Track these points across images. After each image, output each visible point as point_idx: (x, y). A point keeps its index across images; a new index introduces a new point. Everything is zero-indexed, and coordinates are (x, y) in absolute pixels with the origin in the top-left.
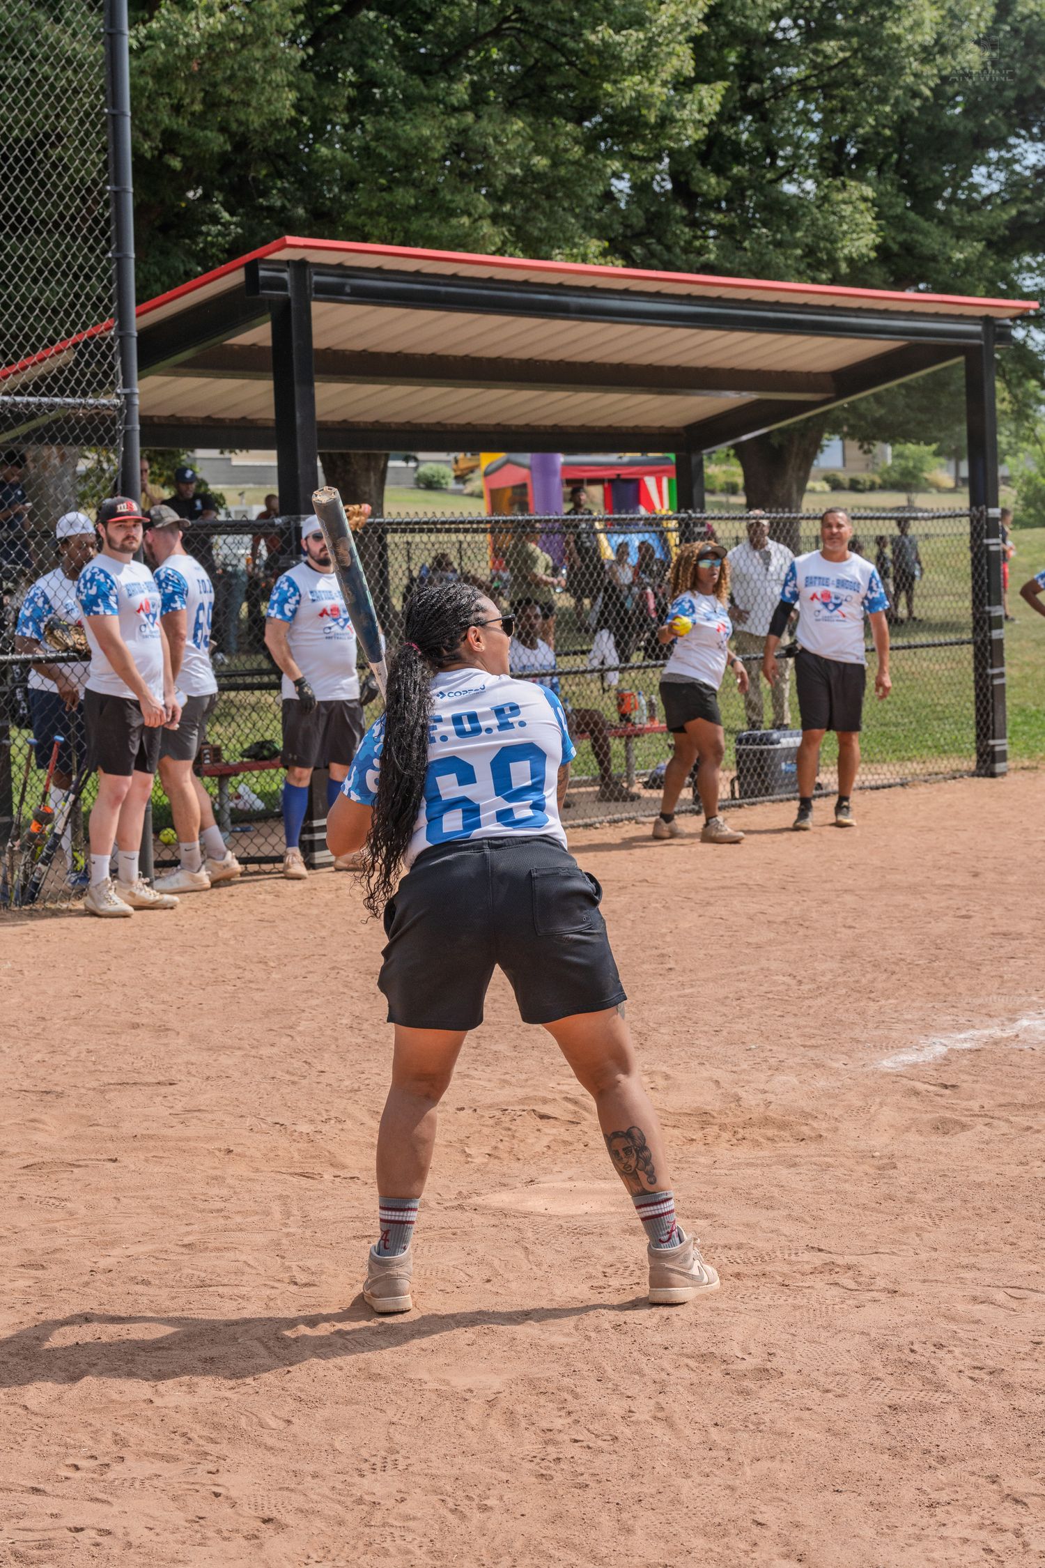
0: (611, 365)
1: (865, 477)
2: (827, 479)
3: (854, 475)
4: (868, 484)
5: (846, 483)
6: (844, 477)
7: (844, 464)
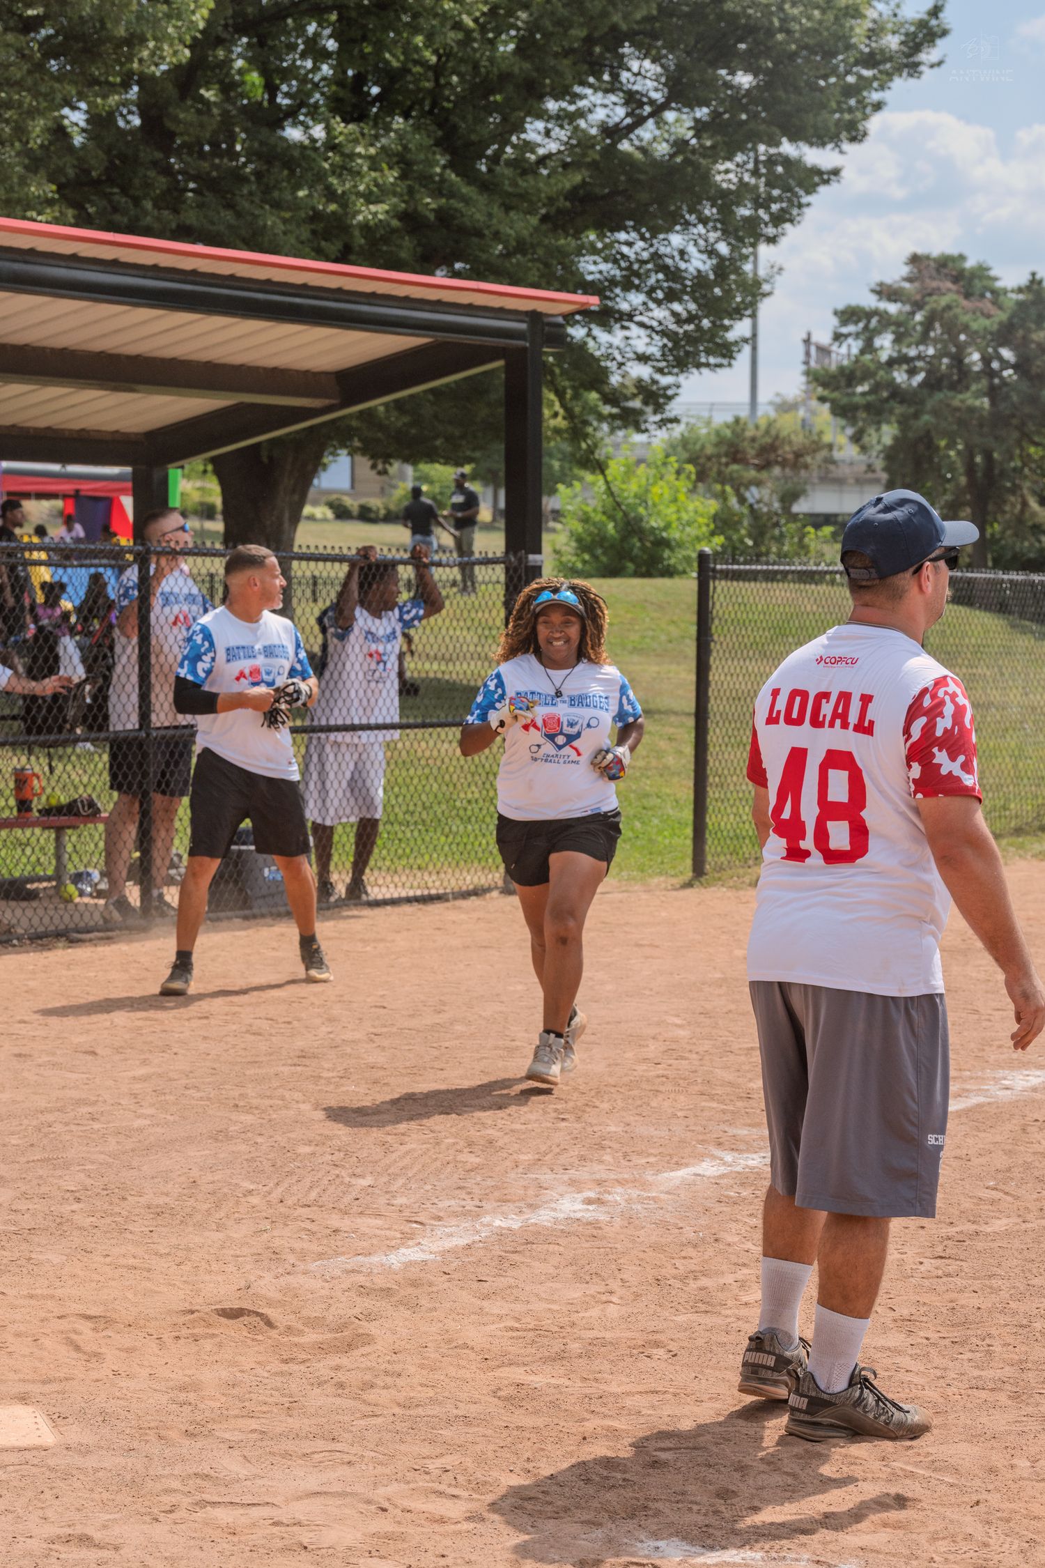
0: (53, 350)
1: (376, 503)
2: (331, 505)
3: (363, 501)
4: (382, 512)
5: (355, 510)
6: (351, 503)
7: (353, 487)
